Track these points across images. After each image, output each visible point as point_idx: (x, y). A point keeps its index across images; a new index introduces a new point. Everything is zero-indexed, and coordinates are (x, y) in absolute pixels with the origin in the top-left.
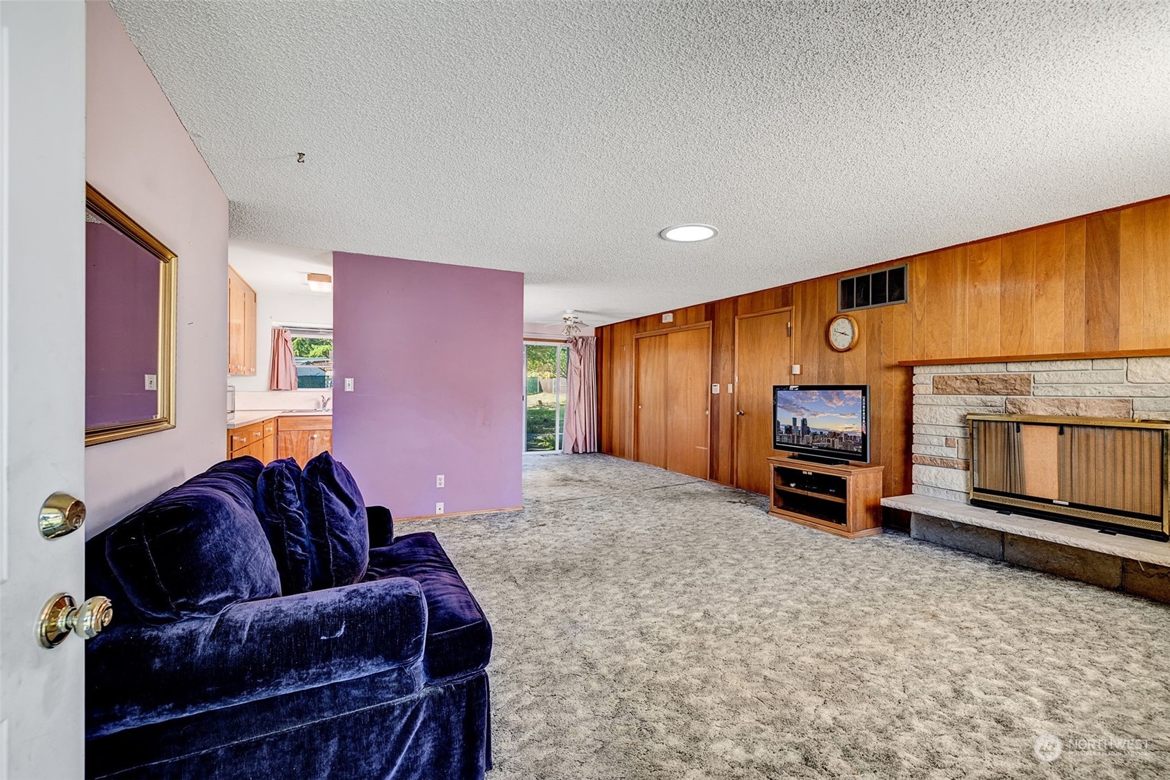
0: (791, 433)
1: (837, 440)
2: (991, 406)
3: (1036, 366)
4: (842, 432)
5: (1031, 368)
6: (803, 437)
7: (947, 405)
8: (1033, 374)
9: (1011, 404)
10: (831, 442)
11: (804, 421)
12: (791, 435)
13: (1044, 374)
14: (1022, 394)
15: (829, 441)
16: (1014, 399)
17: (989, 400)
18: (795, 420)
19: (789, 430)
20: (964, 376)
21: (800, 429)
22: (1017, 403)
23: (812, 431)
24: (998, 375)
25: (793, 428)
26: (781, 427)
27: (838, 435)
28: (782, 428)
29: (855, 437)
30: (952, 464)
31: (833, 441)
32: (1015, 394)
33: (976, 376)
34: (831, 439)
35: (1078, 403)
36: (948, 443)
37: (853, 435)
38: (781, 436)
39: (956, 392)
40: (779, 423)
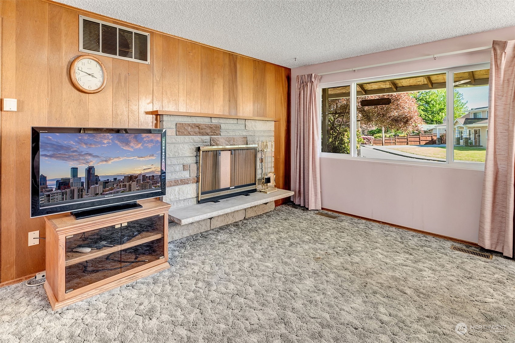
0: (69, 187)
1: (135, 183)
2: (206, 142)
3: (222, 121)
4: (140, 174)
5: (220, 122)
6: (88, 188)
7: (184, 143)
8: (220, 124)
9: (213, 141)
10: (127, 186)
11: (90, 171)
12: (68, 190)
13: (224, 125)
14: (217, 135)
15: (125, 186)
16: (214, 138)
17: (205, 139)
18: (75, 171)
19: (63, 184)
20: (193, 124)
21: (83, 180)
22: (215, 140)
23: (102, 179)
24: (208, 124)
25: (71, 181)
26: (48, 183)
27: (136, 177)
28: (51, 184)
29: (153, 176)
30: (187, 182)
31: (130, 185)
32: (214, 135)
33: (199, 124)
34: (127, 184)
35: (234, 139)
36: (185, 167)
37: (151, 175)
38: (49, 196)
39: (189, 134)
40: (44, 178)
